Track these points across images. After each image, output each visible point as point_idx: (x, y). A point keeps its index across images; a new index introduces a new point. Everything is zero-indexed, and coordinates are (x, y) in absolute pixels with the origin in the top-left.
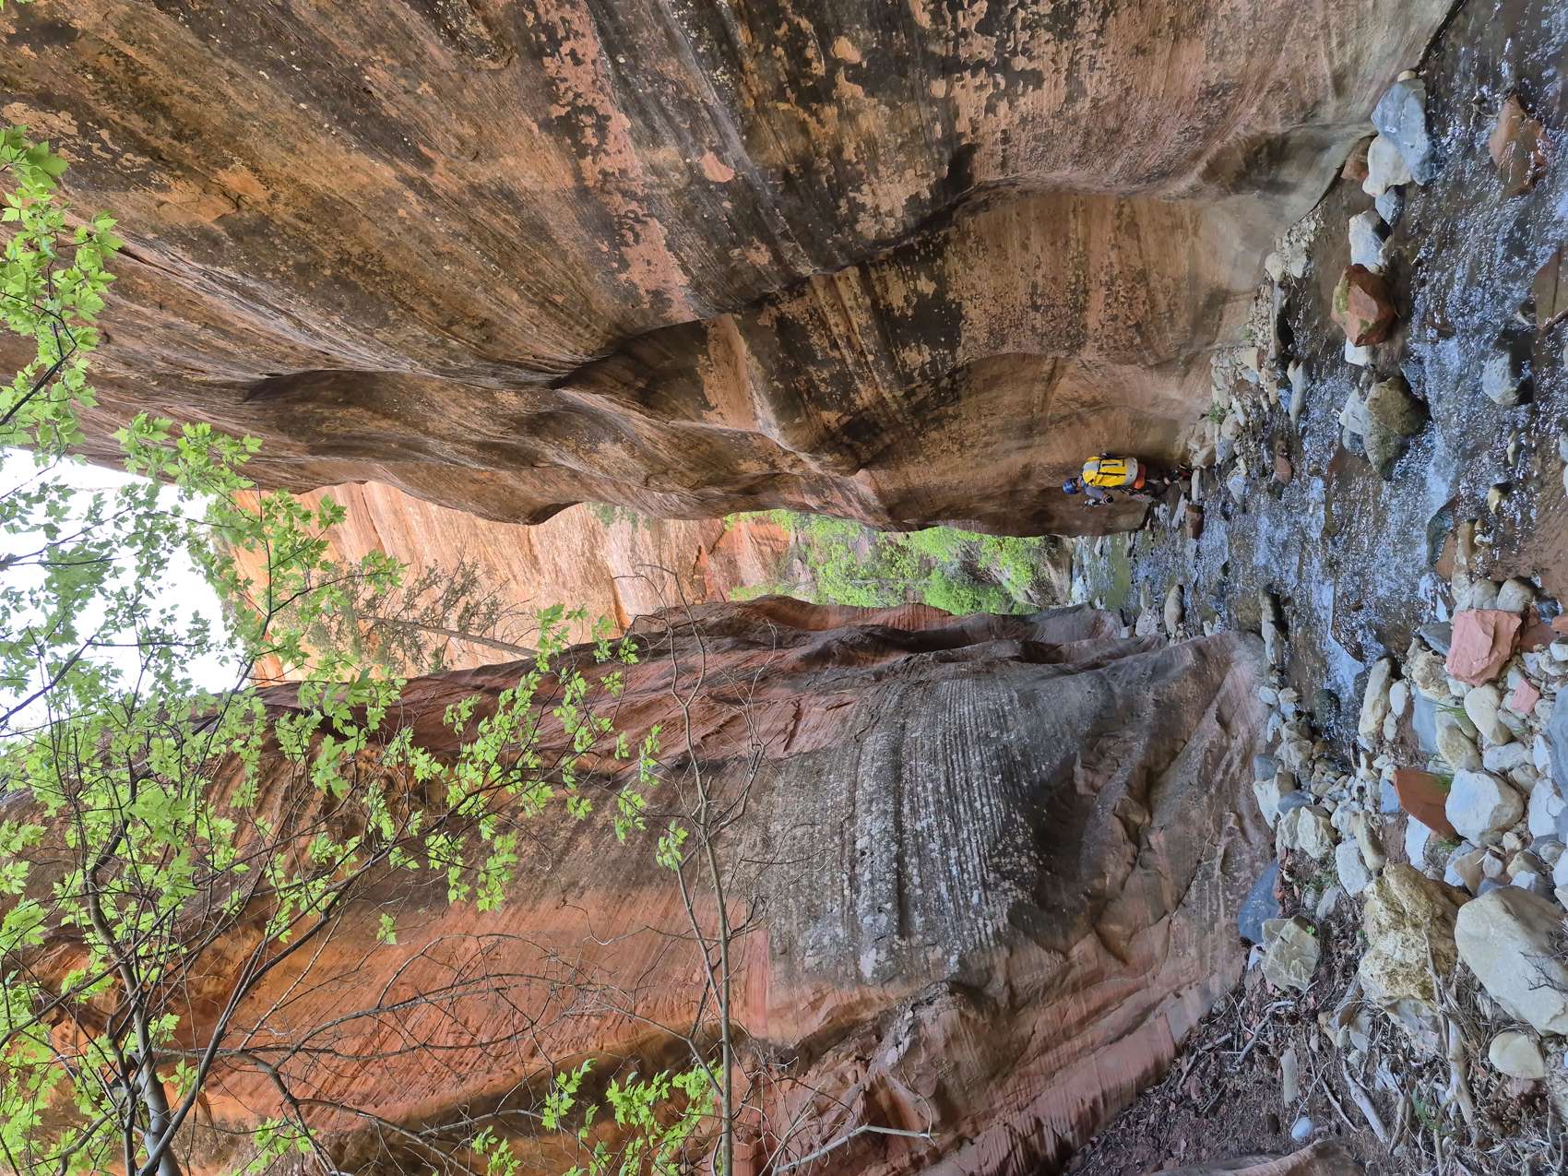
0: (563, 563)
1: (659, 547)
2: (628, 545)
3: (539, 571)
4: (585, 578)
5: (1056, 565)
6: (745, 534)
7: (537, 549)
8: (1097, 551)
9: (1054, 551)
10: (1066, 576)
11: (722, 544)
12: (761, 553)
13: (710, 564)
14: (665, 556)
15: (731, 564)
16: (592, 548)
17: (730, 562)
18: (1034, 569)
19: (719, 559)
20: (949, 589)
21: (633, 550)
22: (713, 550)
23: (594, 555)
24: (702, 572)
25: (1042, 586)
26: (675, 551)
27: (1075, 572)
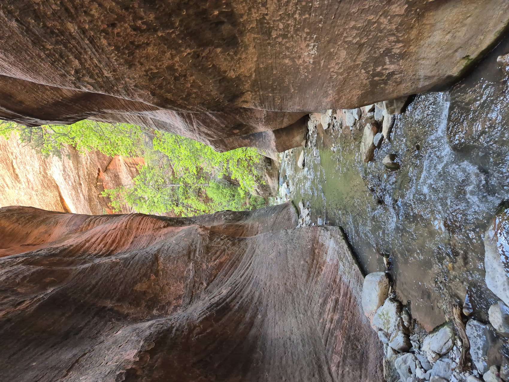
0: (31, 177)
1: (77, 169)
2: (62, 168)
3: (19, 182)
4: (43, 185)
5: (271, 175)
6: (122, 162)
7: (17, 171)
8: (300, 164)
9: (269, 168)
10: (276, 181)
11: (111, 167)
12: (131, 171)
13: (105, 177)
14: (81, 173)
15: (116, 178)
16: (45, 170)
17: (115, 176)
18: (258, 179)
19: (110, 174)
20: (218, 188)
21: (64, 171)
22: (106, 170)
23: (46, 174)
24: (102, 181)
25: (265, 188)
26: (86, 170)
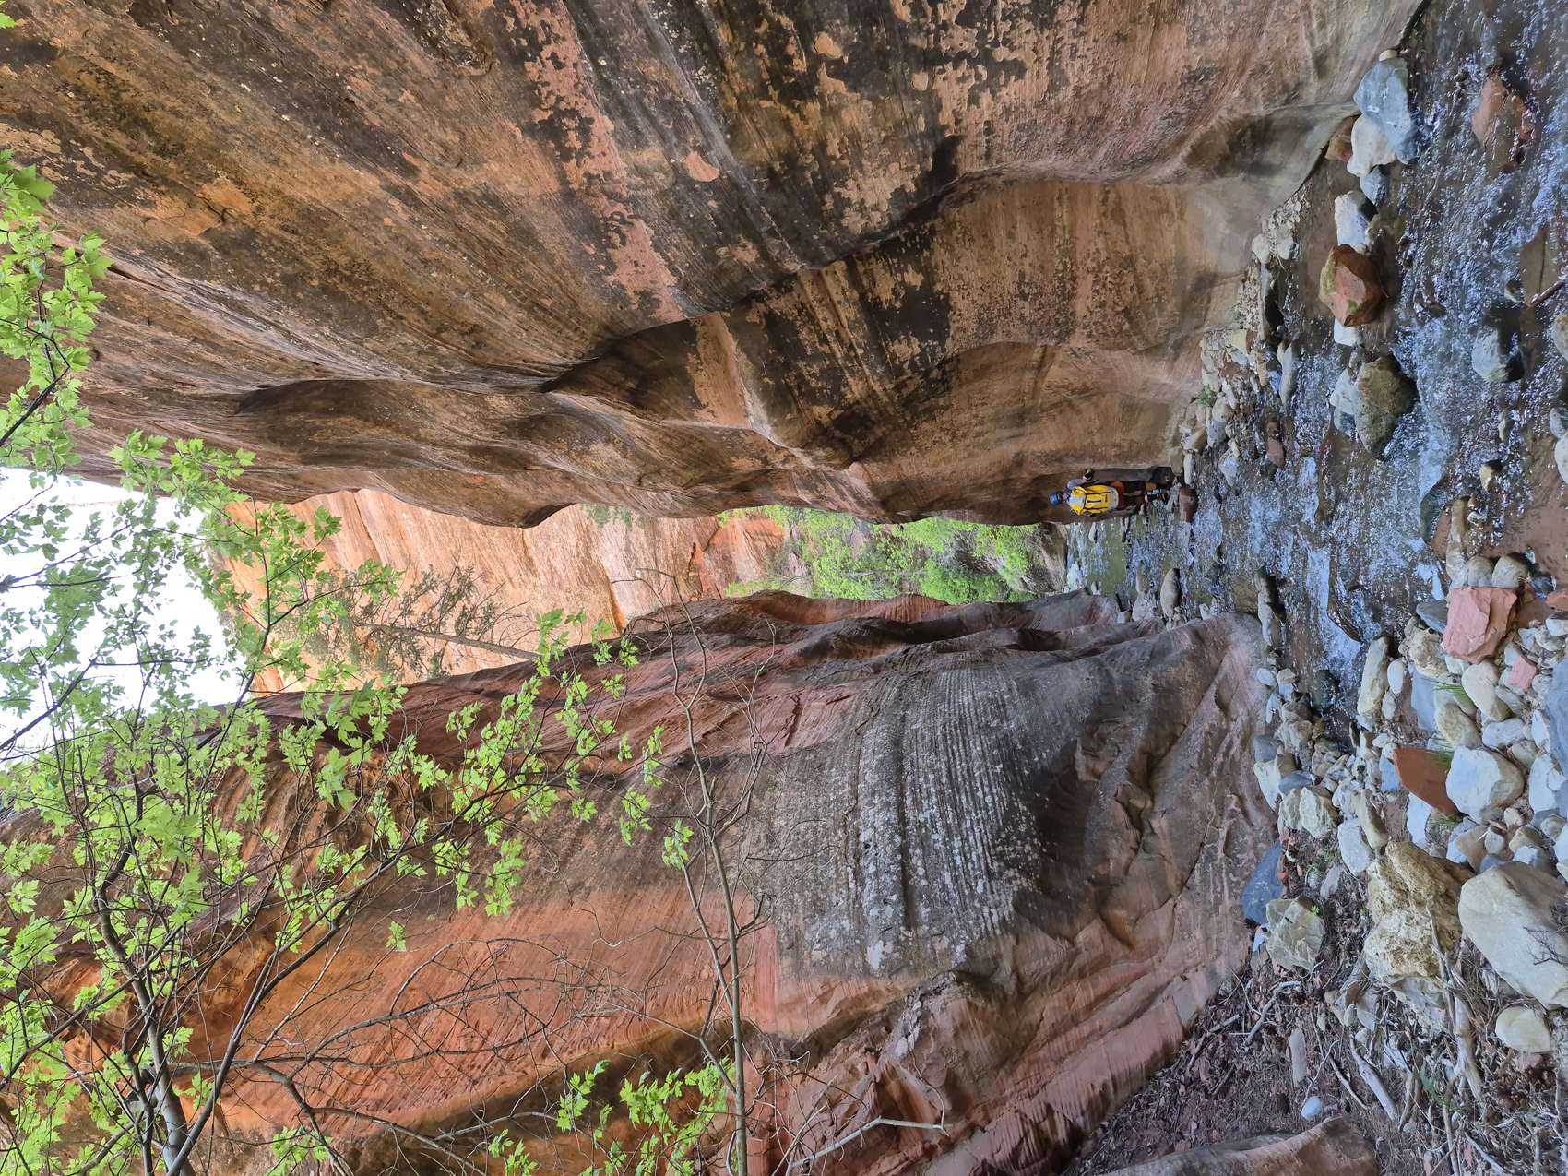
0: (558, 563)
1: (653, 545)
2: (623, 544)
3: (534, 573)
4: (580, 579)
5: (1051, 551)
6: (739, 529)
7: (532, 551)
8: (1091, 537)
9: (1048, 537)
10: (1062, 562)
11: (717, 540)
12: (756, 548)
13: (705, 560)
14: (660, 554)
15: (727, 561)
16: (587, 548)
17: (725, 558)
18: (1028, 557)
19: (714, 555)
20: (944, 578)
21: (627, 549)
22: (708, 547)
23: (589, 555)
24: (698, 569)
25: (1038, 573)
26: (670, 549)
27: (1070, 557)
